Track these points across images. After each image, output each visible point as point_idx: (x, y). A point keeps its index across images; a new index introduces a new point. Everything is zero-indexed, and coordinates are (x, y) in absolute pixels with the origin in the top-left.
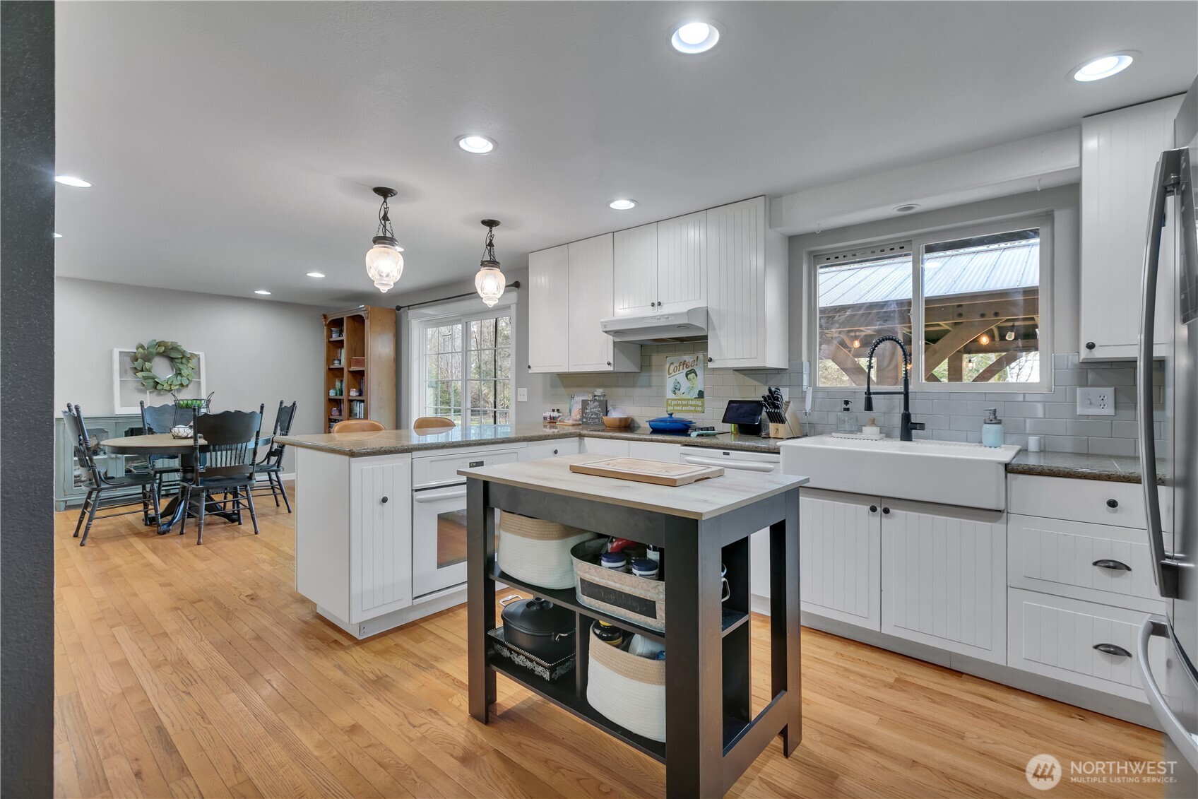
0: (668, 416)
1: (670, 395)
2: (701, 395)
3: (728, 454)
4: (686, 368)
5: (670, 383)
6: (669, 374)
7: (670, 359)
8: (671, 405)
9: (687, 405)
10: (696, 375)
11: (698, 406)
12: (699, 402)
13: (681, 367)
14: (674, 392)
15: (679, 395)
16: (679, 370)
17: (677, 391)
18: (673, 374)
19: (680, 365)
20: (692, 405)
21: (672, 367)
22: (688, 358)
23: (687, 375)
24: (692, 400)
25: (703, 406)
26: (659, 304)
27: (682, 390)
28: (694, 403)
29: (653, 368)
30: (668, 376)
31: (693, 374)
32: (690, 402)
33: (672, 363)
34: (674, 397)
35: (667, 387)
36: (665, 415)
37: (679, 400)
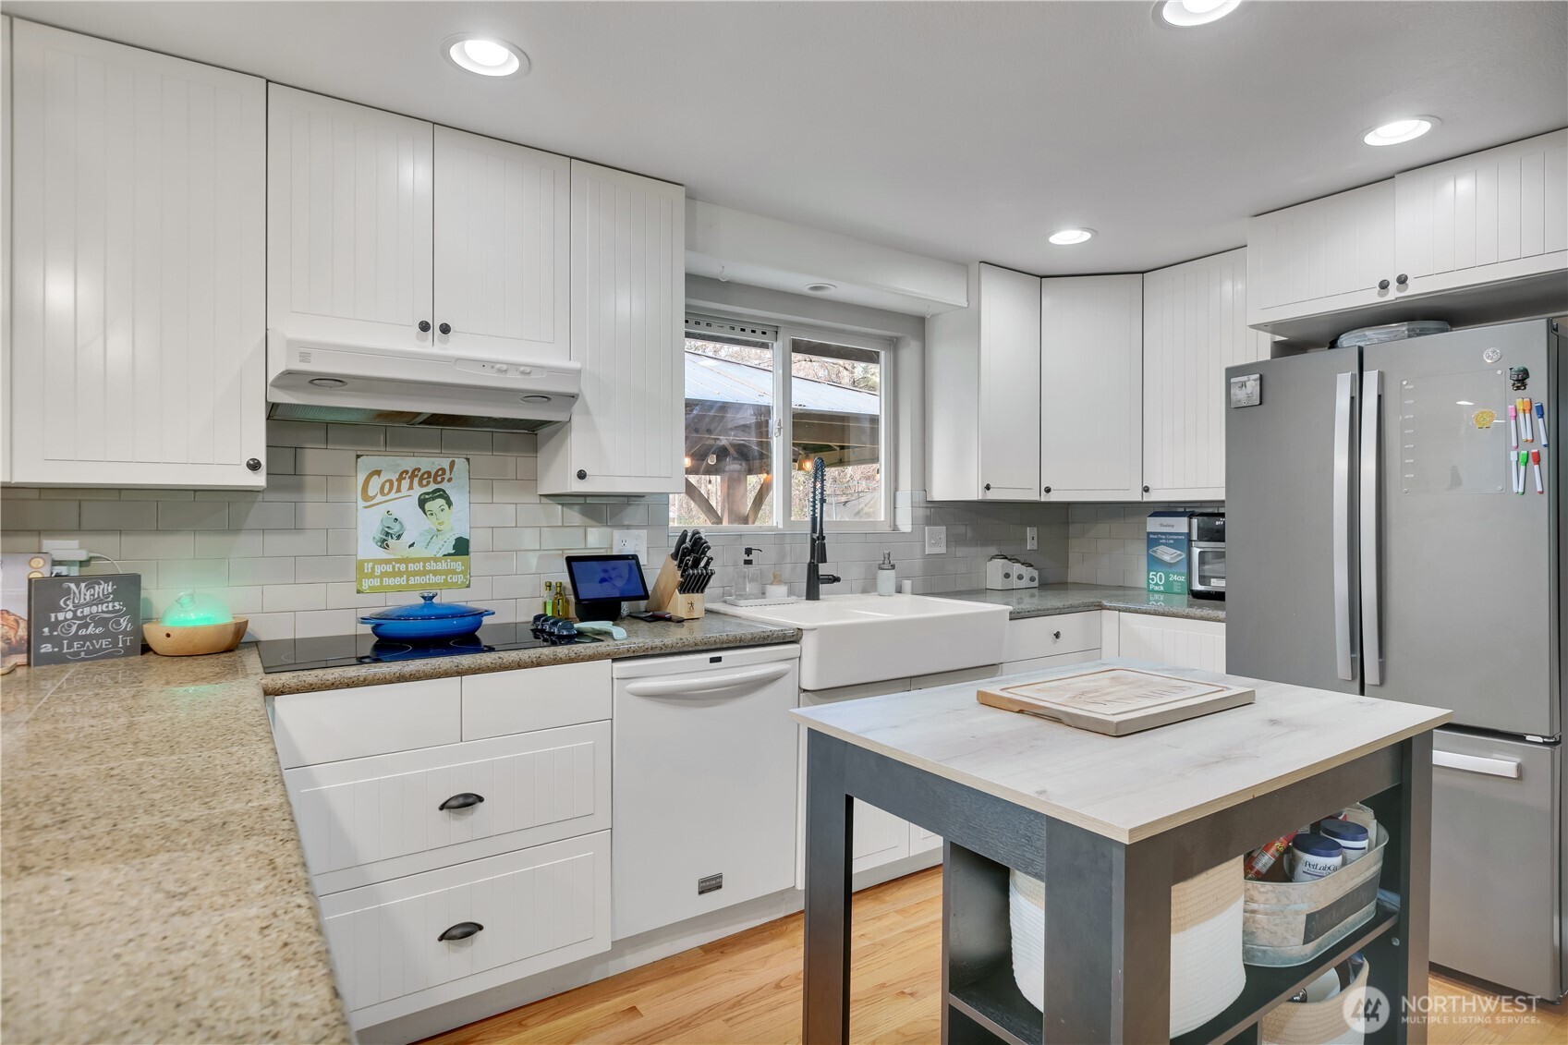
0: (422, 601)
1: (367, 549)
2: (462, 547)
3: (719, 659)
4: (421, 485)
5: (368, 522)
6: (366, 497)
7: (368, 463)
8: (372, 575)
9: (424, 573)
10: (449, 504)
11: (454, 572)
12: (457, 564)
13: (405, 483)
14: (383, 544)
15: (399, 548)
16: (399, 490)
17: (391, 541)
18: (380, 498)
19: (400, 479)
20: (435, 573)
21: (376, 483)
22: (430, 463)
23: (422, 503)
24: (436, 560)
25: (467, 571)
26: (445, 329)
27: (406, 539)
28: (443, 566)
29: (308, 480)
30: (361, 503)
31: (441, 502)
32: (431, 566)
33: (378, 473)
34: (382, 554)
35: (360, 533)
36: (414, 599)
37: (400, 561)
